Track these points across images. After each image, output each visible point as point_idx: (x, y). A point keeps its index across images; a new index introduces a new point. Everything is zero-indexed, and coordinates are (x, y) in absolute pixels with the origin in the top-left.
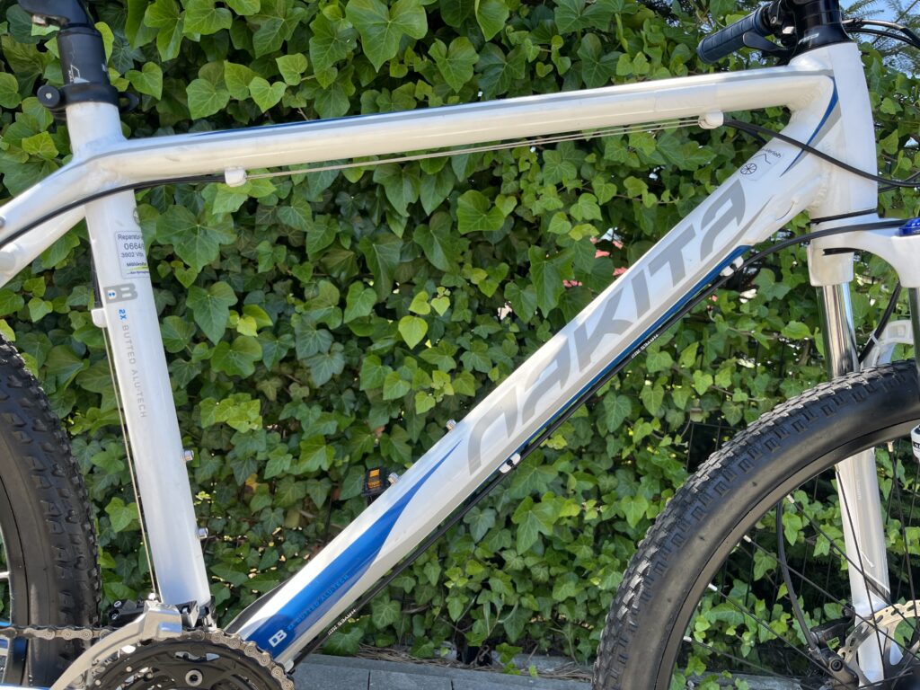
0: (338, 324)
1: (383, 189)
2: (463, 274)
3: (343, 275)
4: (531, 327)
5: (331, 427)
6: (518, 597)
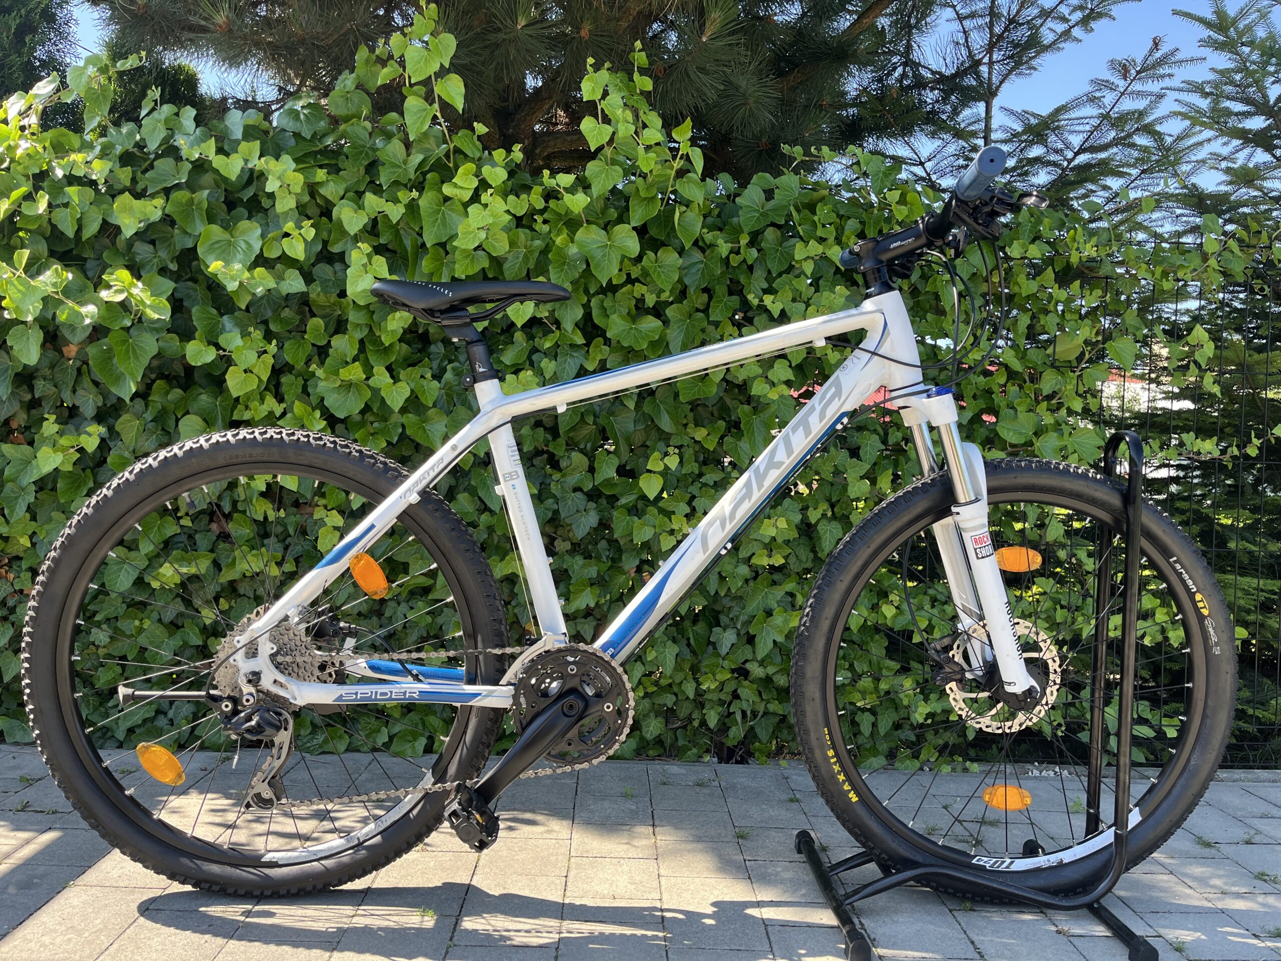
0: (591, 486)
2: (687, 434)
3: (589, 446)
5: (592, 571)
6: (764, 703)
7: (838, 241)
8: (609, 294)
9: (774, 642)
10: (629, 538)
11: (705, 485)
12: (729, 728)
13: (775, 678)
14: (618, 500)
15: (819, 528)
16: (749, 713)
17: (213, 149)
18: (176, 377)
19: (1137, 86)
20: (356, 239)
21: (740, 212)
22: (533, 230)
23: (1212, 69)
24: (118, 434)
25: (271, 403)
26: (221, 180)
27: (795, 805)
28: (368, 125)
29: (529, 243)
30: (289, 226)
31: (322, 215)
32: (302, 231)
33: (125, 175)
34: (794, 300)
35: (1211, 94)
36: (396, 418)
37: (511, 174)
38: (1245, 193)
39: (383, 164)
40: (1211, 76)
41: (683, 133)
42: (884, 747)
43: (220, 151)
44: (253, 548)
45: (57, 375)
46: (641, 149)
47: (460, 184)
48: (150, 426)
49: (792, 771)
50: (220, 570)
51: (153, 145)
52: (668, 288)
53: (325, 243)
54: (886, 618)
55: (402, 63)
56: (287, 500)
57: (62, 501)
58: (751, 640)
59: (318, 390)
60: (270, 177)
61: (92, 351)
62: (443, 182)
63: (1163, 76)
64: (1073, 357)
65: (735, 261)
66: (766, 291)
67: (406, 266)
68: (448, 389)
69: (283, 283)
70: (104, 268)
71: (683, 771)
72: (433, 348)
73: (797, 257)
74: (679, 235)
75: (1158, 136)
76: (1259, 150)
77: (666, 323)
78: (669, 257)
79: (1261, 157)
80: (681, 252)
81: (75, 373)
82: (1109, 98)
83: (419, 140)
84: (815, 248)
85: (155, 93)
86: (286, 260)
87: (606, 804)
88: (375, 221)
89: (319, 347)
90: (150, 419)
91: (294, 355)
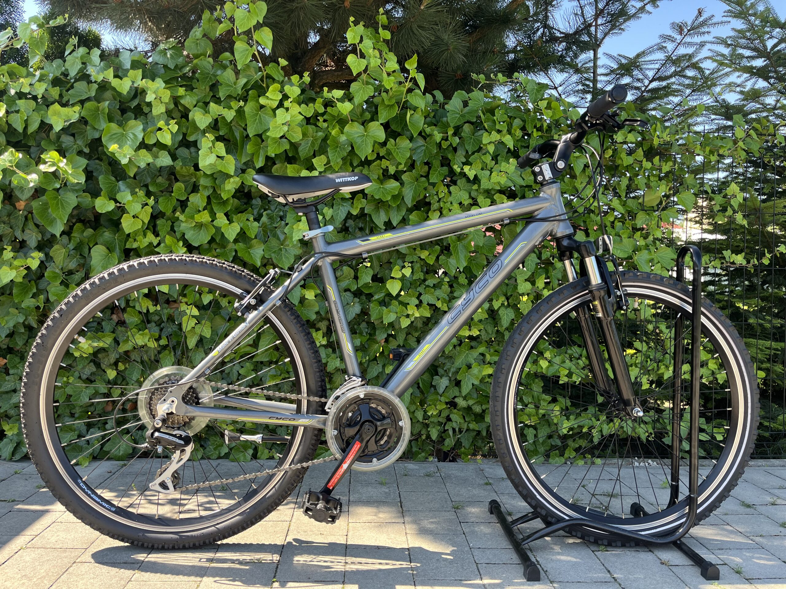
0: (356, 288)
1: (370, 216)
2: (416, 254)
4: (456, 278)
6: (466, 424)
7: (509, 132)
8: (366, 166)
9: (473, 385)
10: (380, 321)
11: (428, 286)
12: (444, 439)
13: (473, 408)
14: (373, 296)
15: (500, 312)
16: (457, 429)
17: (112, 74)
18: (89, 222)
19: (688, 39)
20: (204, 132)
21: (448, 114)
22: (317, 126)
23: (733, 29)
24: (52, 258)
25: (150, 238)
26: (117, 94)
27: (489, 487)
28: (211, 60)
29: (315, 134)
30: (161, 124)
31: (182, 117)
32: (170, 127)
33: (55, 92)
34: (482, 169)
35: (731, 45)
36: (231, 246)
37: (303, 91)
38: (753, 105)
39: (221, 84)
40: (733, 34)
41: (412, 65)
42: (542, 449)
43: (116, 76)
44: (140, 330)
45: (12, 221)
46: (385, 75)
47: (270, 97)
48: (72, 252)
49: (486, 466)
50: (119, 344)
51: (73, 73)
52: (403, 162)
53: (185, 135)
54: (542, 368)
55: (232, 20)
56: (161, 299)
57: (16, 301)
58: (458, 383)
59: (181, 228)
60: (149, 92)
61: (35, 204)
62: (259, 96)
63: (704, 33)
64: (655, 204)
65: (445, 145)
66: (464, 164)
67: (237, 149)
68: (264, 227)
69: (157, 160)
70: (43, 151)
71: (417, 467)
72: (254, 202)
73: (484, 142)
74: (410, 128)
75: (700, 70)
76: (760, 80)
77: (402, 184)
78: (404, 143)
79: (761, 84)
80: (411, 139)
81: (24, 219)
82: (670, 46)
83: (244, 70)
84: (495, 136)
85: (74, 40)
86: (160, 145)
87: (370, 489)
88: (216, 121)
89: (181, 202)
90: (72, 248)
91: (165, 206)
